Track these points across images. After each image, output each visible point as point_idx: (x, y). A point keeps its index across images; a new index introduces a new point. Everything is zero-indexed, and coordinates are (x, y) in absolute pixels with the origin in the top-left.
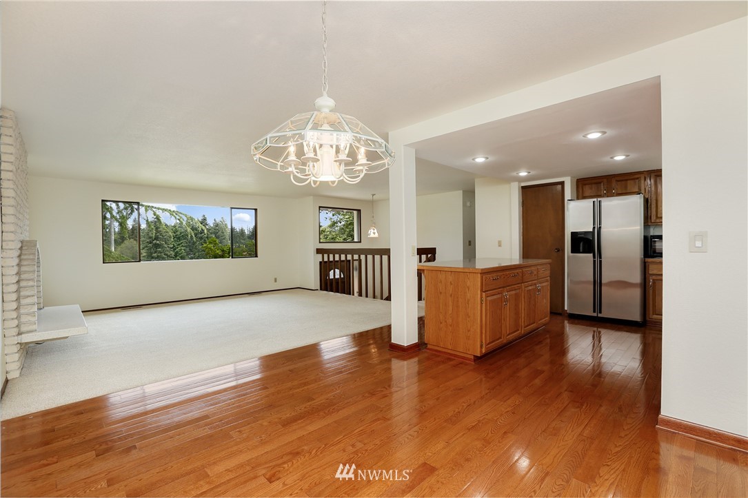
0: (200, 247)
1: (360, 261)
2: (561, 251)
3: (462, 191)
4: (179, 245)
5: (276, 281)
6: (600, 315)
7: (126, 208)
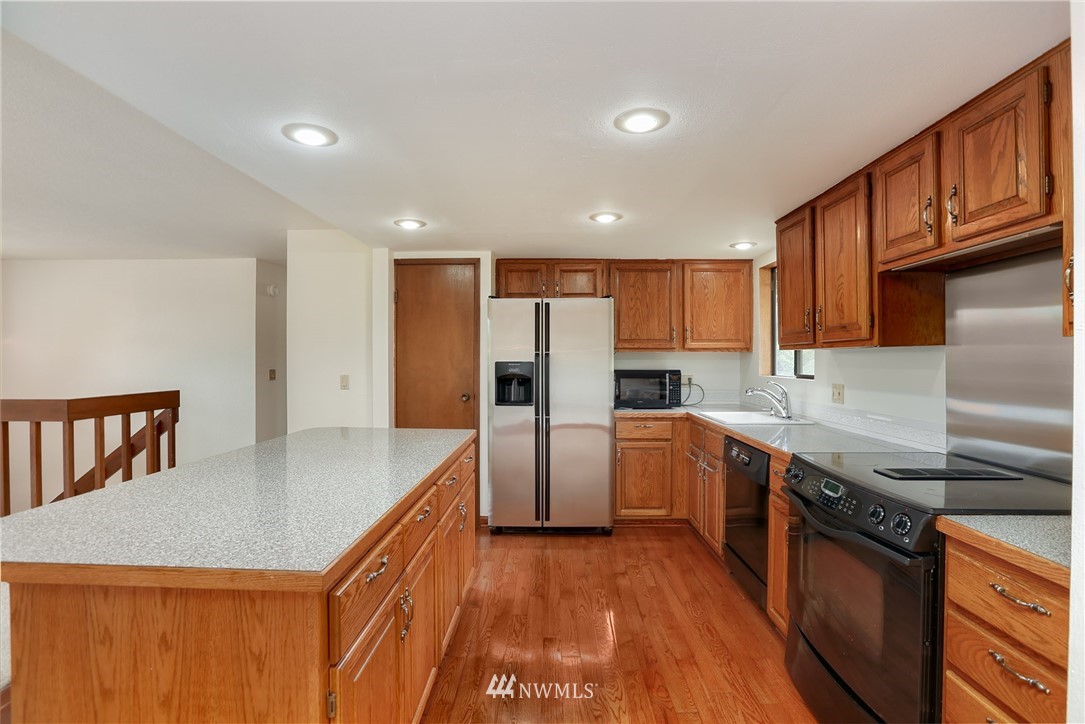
2: (471, 400)
3: (254, 260)
6: (547, 524)
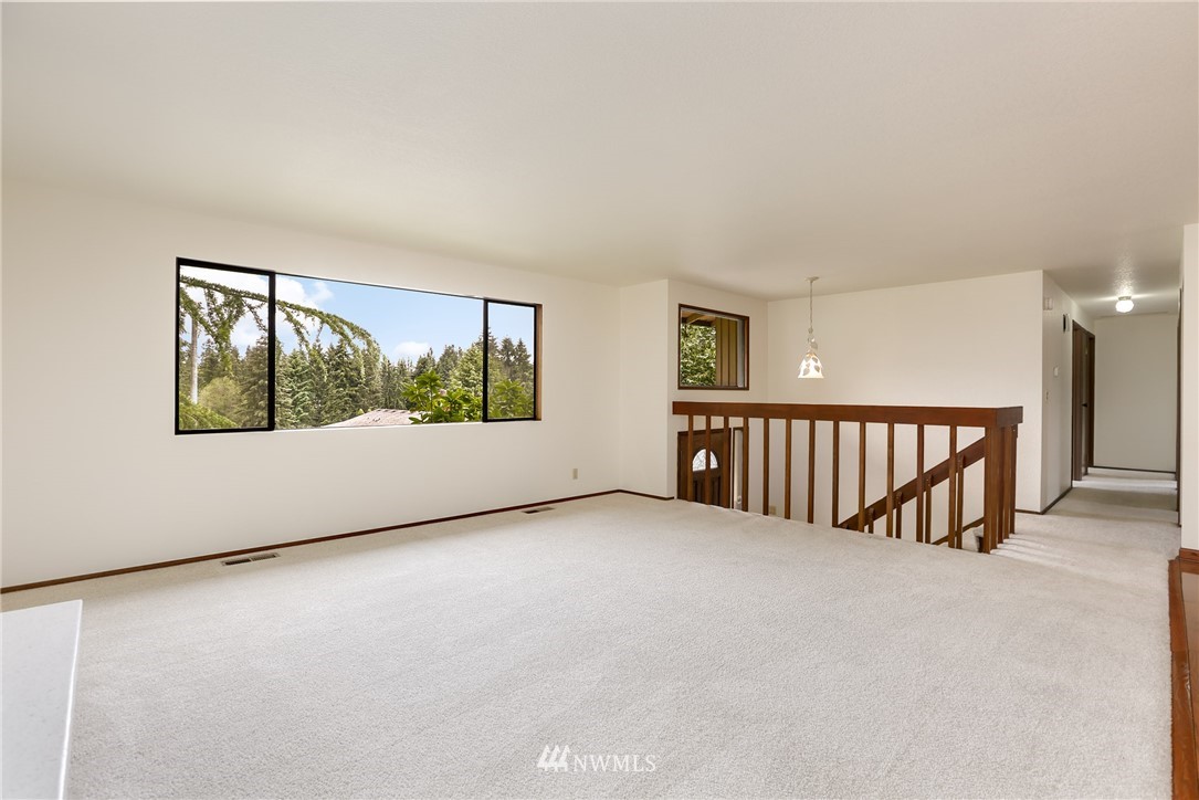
0: (335, 391)
1: (745, 430)
3: (1039, 274)
4: (302, 387)
5: (575, 477)
7: (227, 304)
